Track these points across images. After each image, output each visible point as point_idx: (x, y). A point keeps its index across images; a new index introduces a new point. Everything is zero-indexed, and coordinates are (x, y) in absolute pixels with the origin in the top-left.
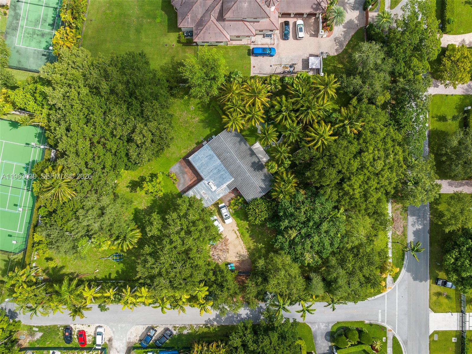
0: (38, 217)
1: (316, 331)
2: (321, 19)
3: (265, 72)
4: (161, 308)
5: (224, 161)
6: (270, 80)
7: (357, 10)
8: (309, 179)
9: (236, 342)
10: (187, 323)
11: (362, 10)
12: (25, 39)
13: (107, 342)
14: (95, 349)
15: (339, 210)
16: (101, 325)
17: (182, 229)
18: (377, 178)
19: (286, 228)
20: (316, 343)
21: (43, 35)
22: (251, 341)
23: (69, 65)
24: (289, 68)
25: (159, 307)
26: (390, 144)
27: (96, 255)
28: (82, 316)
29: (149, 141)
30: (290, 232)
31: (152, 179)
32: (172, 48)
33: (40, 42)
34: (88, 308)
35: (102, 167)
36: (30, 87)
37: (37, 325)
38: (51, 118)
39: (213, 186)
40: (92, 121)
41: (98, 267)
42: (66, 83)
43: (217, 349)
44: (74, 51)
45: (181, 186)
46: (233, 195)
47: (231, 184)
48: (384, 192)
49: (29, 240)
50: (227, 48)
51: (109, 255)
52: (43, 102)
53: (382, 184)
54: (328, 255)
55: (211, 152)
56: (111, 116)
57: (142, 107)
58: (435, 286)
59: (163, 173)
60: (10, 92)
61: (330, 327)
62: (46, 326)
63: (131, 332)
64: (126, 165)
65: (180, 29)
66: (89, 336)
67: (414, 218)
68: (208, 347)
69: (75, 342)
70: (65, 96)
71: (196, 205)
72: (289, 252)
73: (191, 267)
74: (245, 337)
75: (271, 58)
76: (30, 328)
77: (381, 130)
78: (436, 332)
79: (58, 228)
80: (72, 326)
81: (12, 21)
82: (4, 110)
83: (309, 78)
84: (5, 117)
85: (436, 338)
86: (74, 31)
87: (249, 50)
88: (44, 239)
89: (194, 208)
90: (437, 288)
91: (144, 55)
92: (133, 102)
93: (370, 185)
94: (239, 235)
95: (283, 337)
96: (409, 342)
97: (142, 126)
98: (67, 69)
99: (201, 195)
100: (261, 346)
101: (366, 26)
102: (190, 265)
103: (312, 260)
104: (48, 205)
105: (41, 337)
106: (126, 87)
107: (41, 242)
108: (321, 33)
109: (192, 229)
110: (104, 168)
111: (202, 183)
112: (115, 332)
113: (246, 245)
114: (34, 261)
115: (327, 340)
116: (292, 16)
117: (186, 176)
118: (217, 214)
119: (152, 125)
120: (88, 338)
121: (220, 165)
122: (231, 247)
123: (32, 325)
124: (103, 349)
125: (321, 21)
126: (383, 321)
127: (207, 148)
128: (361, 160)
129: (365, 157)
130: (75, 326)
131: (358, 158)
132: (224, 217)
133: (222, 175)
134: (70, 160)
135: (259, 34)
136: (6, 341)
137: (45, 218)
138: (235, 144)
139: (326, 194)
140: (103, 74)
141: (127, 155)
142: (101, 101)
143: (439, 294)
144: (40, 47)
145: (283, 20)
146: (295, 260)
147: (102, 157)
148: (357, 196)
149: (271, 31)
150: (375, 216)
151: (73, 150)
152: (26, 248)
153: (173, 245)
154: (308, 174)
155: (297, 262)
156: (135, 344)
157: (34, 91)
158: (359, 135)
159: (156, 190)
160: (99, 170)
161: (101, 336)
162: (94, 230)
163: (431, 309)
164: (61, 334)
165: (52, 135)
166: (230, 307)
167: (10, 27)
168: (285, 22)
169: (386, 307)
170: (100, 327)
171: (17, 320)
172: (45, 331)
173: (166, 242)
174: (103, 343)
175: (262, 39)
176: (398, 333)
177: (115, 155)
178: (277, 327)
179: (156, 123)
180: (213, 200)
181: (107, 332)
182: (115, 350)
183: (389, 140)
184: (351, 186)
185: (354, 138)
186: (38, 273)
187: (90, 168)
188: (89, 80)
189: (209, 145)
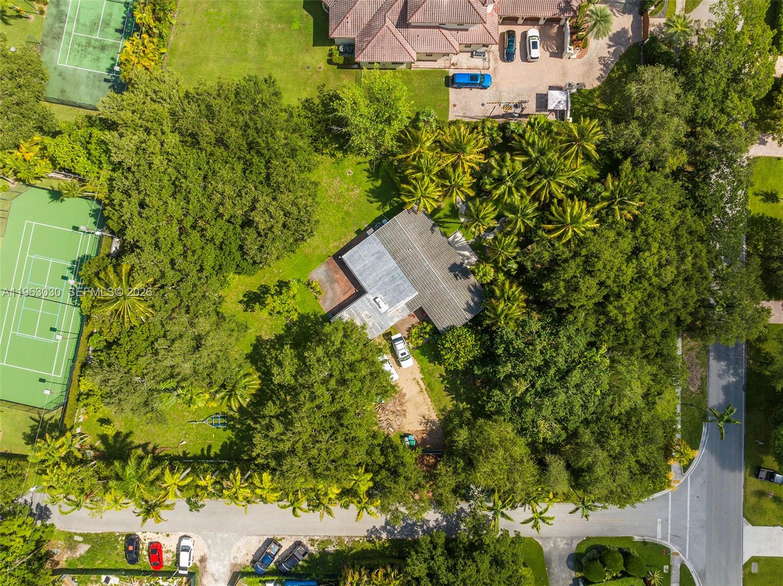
0: (88, 350)
1: (550, 553)
2: (568, 27)
3: (473, 115)
4: (291, 508)
5: (402, 262)
6: (483, 128)
7: (629, 14)
8: (548, 295)
9: (418, 568)
10: (333, 533)
11: (637, 14)
12: (73, 54)
13: (198, 564)
14: (178, 575)
15: (598, 349)
16: (187, 534)
17: (331, 376)
18: (664, 296)
19: (508, 377)
20: (549, 573)
21: (103, 48)
22: (443, 568)
23: (147, 95)
24: (513, 109)
25: (289, 506)
26: (685, 238)
27: (183, 416)
28: (159, 519)
29: (280, 225)
30: (515, 384)
31: (281, 290)
32: (319, 72)
33: (98, 59)
34: (167, 506)
35: (198, 268)
36: (80, 132)
37: (81, 532)
38: (115, 185)
39: (382, 304)
40: (183, 191)
41: (185, 437)
42: (141, 126)
43: (385, 580)
44: (157, 73)
45: (328, 303)
46: (416, 320)
47: (413, 301)
48: (675, 319)
49: (71, 389)
50: (410, 74)
51: (205, 417)
52: (101, 159)
53: (672, 305)
54: (578, 424)
55: (382, 248)
56: (216, 182)
57: (268, 168)
58: (753, 479)
59: (299, 281)
60: (47, 140)
61: (575, 545)
62: (96, 534)
63: (239, 548)
64: (238, 266)
65: (332, 42)
66: (167, 552)
67: (723, 363)
68: (369, 576)
69: (144, 562)
70: (140, 149)
71: (354, 336)
72: (511, 419)
73: (346, 440)
74: (433, 562)
75: (483, 91)
76: (70, 536)
77: (673, 214)
78: (754, 559)
79: (121, 370)
80: (139, 534)
81: (53, 25)
82: (37, 169)
83: (550, 124)
84: (38, 183)
85: (755, 568)
86: (155, 40)
87: (447, 78)
88: (96, 388)
89: (352, 341)
90: (757, 484)
91: (273, 82)
92: (254, 160)
93: (652, 307)
94: (423, 386)
95: (497, 562)
96: (708, 576)
97: (268, 200)
98: (144, 103)
99: (362, 319)
100: (460, 578)
101: (644, 41)
102: (344, 436)
103: (550, 433)
104: (106, 331)
105: (88, 552)
106: (242, 135)
107: (91, 393)
108: (568, 51)
109: (349, 376)
110: (201, 270)
111: (363, 298)
112: (212, 547)
113: (435, 405)
114: (79, 424)
115: (569, 567)
116: (520, 21)
117: (336, 286)
118: (388, 351)
119: (286, 198)
120: (166, 555)
121: (395, 269)
122: (409, 407)
123: (73, 531)
124: (191, 575)
125: (569, 31)
126: (664, 538)
127: (374, 239)
128: (639, 264)
129: (645, 260)
130: (144, 534)
131: (634, 261)
132: (400, 356)
133: (398, 285)
134: (144, 256)
135: (464, 52)
136: (29, 557)
137: (99, 353)
138: (421, 234)
139: (577, 321)
140: (203, 112)
141: (241, 248)
142: (199, 156)
143: (761, 494)
144: (98, 68)
145: (504, 29)
146: (522, 432)
147: (199, 252)
148: (630, 325)
149: (484, 46)
150: (659, 360)
151: (150, 239)
152: (67, 402)
153: (317, 402)
154: (547, 286)
155: (525, 435)
156: (244, 568)
157: (87, 139)
158: (635, 222)
159: (286, 308)
160: (194, 273)
161: (188, 553)
162: (182, 375)
163: (748, 520)
164: (120, 548)
165: (116, 213)
166: (409, 508)
167: (48, 33)
168: (508, 32)
169: (670, 515)
170: (185, 537)
171: (48, 522)
172: (94, 542)
173: (305, 397)
174: (191, 565)
175: (468, 60)
176: (690, 559)
177: (221, 249)
178: (488, 545)
179: (292, 197)
180: (381, 328)
181: (198, 546)
182: (210, 578)
183: (683, 231)
184: (620, 308)
185: (627, 228)
186: (85, 444)
187: (178, 270)
188: (181, 121)
189: (378, 235)
